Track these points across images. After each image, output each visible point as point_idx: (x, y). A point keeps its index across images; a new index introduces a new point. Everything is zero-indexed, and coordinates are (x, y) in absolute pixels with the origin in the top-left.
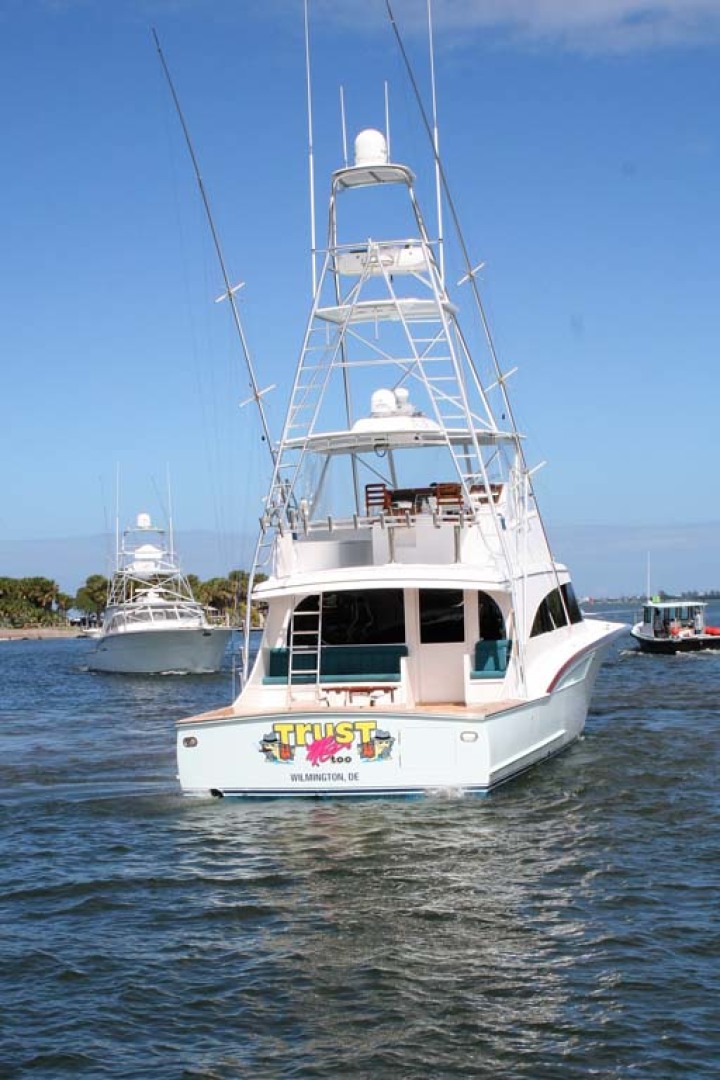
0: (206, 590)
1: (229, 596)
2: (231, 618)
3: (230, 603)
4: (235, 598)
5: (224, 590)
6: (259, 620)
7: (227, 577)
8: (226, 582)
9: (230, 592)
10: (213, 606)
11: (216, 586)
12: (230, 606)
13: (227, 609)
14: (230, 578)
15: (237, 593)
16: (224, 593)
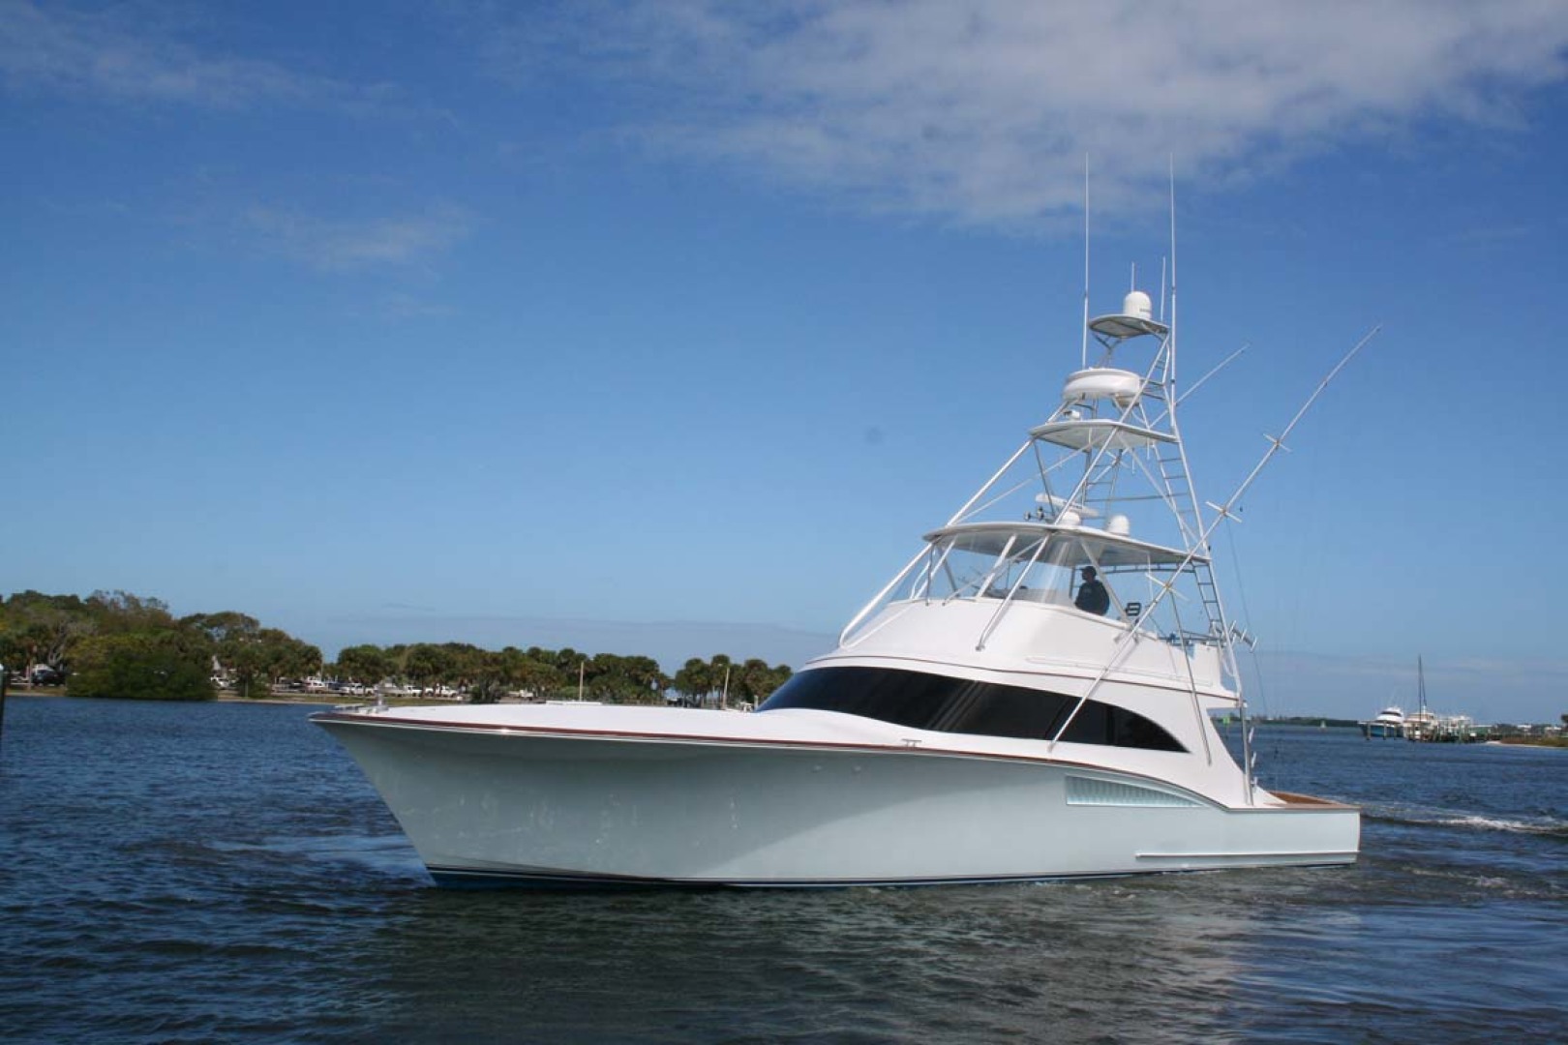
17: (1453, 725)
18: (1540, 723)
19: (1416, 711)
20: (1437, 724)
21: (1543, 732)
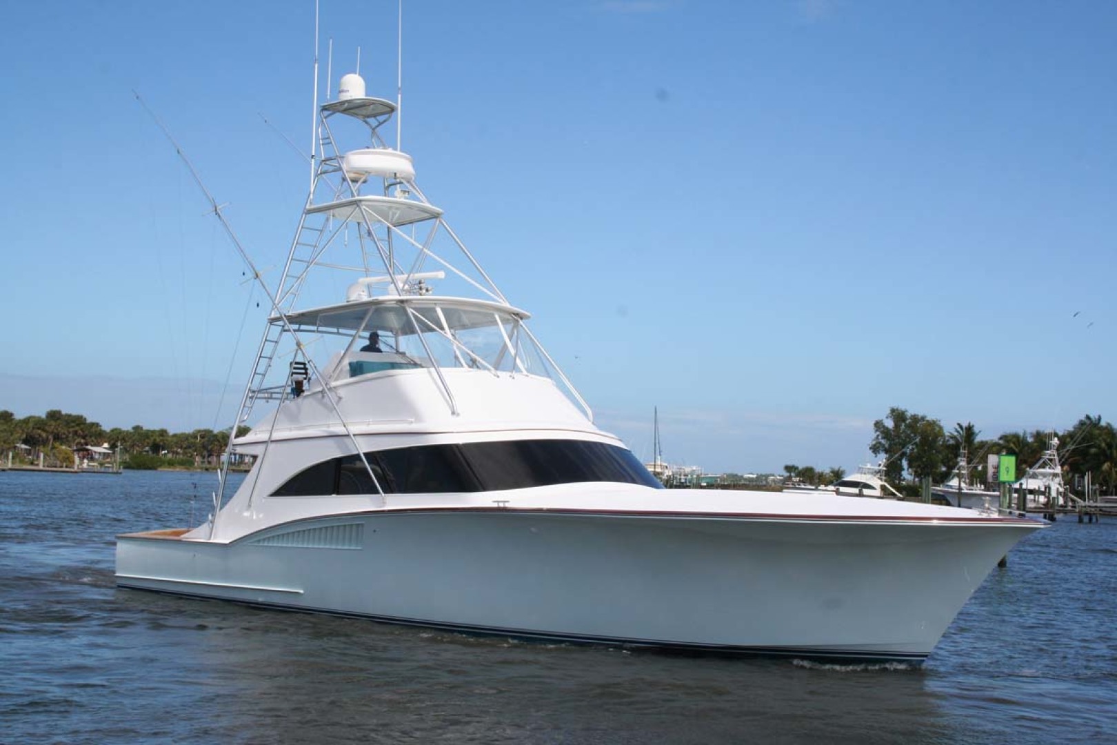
0: (21, 427)
1: (44, 435)
2: (44, 458)
3: (45, 442)
4: (51, 437)
5: (39, 428)
6: (74, 462)
7: (44, 416)
8: (43, 421)
9: (44, 430)
10: (26, 444)
11: (31, 425)
12: (44, 446)
13: (41, 448)
14: (47, 417)
15: (52, 432)
16: (39, 431)
17: (686, 475)
18: (764, 473)
19: (651, 461)
20: (670, 474)
21: (767, 482)
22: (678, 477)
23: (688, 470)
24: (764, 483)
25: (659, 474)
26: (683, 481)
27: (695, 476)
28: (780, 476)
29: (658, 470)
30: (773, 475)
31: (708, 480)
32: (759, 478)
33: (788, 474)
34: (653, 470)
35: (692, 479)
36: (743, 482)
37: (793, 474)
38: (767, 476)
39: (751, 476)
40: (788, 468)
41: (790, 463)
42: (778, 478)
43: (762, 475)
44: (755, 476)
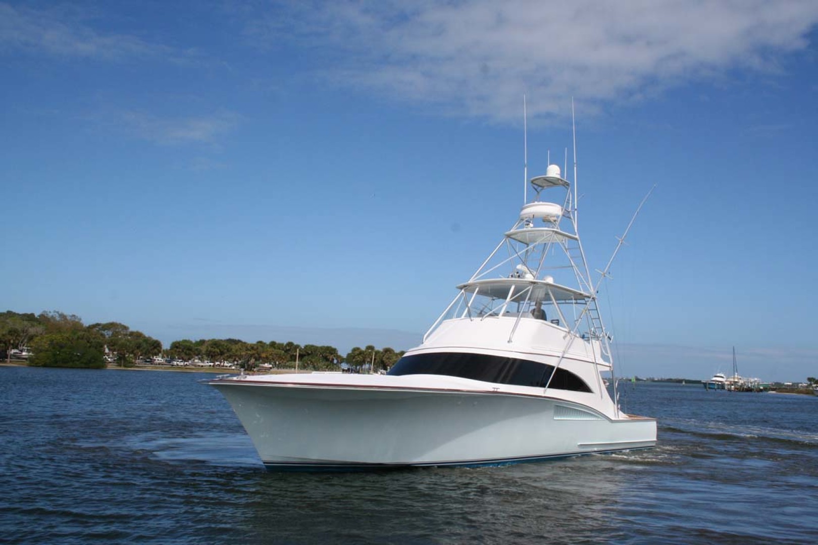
17: (751, 383)
19: (732, 375)
20: (743, 382)
21: (798, 387)
22: (747, 384)
23: (752, 380)
24: (796, 387)
25: (736, 382)
26: (750, 386)
27: (756, 384)
28: (805, 383)
29: (736, 380)
30: (801, 383)
31: (764, 386)
32: (793, 385)
33: (809, 383)
34: (733, 380)
35: (755, 385)
36: (784, 387)
37: (812, 383)
38: (798, 384)
39: (789, 384)
40: (810, 379)
41: (811, 376)
42: (804, 384)
43: (795, 383)
44: (791, 384)
